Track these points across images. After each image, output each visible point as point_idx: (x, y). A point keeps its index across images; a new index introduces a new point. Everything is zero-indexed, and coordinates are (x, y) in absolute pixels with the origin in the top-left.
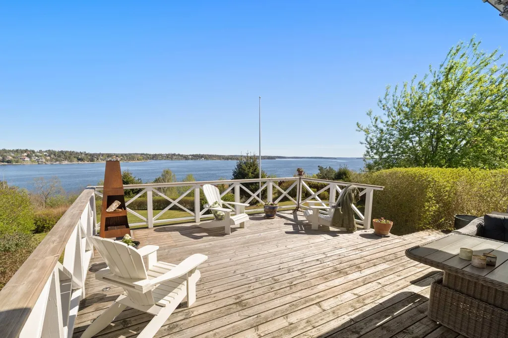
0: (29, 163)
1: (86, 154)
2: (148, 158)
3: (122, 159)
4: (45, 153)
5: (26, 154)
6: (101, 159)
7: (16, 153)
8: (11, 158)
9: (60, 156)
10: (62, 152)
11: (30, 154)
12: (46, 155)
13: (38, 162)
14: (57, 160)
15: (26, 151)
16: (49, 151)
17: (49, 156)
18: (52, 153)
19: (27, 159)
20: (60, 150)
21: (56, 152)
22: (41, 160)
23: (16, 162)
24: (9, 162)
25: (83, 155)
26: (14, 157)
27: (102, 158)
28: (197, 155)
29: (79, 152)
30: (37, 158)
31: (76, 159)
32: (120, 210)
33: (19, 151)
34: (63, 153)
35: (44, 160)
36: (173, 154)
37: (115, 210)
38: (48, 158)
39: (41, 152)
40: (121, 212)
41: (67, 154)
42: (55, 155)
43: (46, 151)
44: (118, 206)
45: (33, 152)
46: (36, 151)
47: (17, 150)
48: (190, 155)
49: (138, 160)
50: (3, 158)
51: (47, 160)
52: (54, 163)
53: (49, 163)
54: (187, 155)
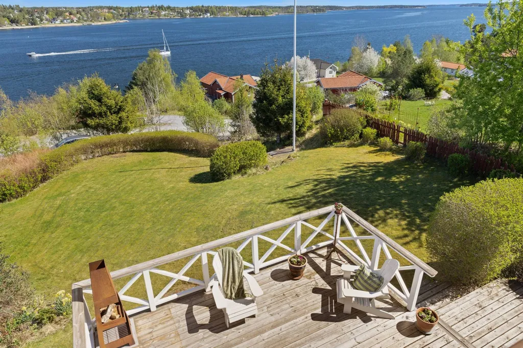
1: (21, 10)
2: (121, 15)
3: (79, 18)
6: (47, 20)
25: (16, 12)
28: (198, 7)
29: (7, 5)
31: (7, 22)
36: (159, 7)
40: (118, 321)
48: (187, 8)
49: (105, 19)
54: (182, 9)
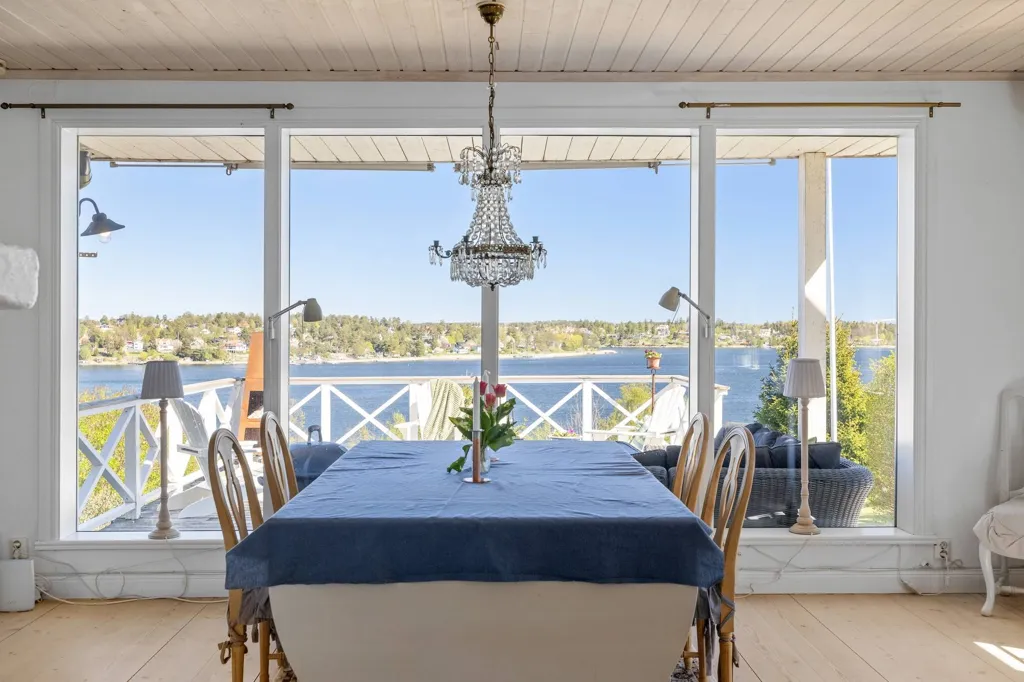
1: (400, 328)
5: (237, 330)
6: (444, 346)
7: (215, 327)
8: (201, 341)
14: (316, 351)
15: (240, 319)
19: (240, 346)
23: (215, 356)
24: (196, 355)
25: (391, 331)
26: (208, 341)
29: (380, 317)
31: (369, 349)
33: (224, 321)
34: (334, 325)
41: (346, 328)
47: (219, 316)
49: (564, 347)
52: (309, 362)
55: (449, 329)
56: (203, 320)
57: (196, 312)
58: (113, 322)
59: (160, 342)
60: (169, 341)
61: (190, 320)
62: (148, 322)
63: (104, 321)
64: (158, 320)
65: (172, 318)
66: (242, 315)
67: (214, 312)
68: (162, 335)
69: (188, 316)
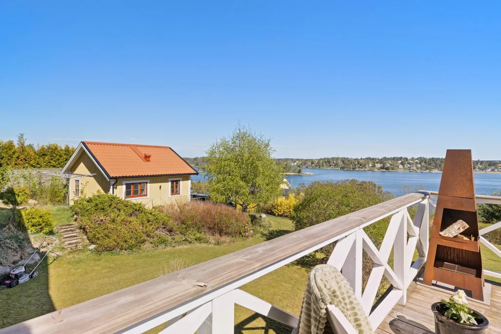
0: (402, 170)
4: (416, 161)
5: (400, 162)
6: (479, 168)
7: (393, 161)
8: (389, 165)
9: (430, 164)
10: (433, 159)
11: (404, 161)
12: (417, 163)
13: (410, 169)
14: (427, 169)
15: (401, 158)
16: (421, 158)
17: (420, 163)
18: (423, 161)
19: (401, 166)
20: (431, 157)
21: (427, 159)
22: (412, 168)
23: (392, 169)
24: (387, 169)
26: (391, 165)
27: (480, 166)
30: (409, 165)
32: (465, 238)
33: (396, 159)
34: (433, 161)
35: (415, 168)
37: (456, 237)
38: (419, 166)
39: (413, 159)
40: (465, 243)
41: (438, 162)
42: (425, 162)
43: (417, 159)
44: (462, 230)
45: (406, 159)
46: (409, 159)
47: (394, 158)
50: (384, 165)
51: (417, 168)
52: (424, 171)
53: (419, 171)
55: (482, 163)
56: (389, 159)
57: (387, 157)
58: (364, 159)
59: (376, 165)
60: (379, 165)
61: (385, 159)
62: (373, 159)
63: (361, 159)
64: (376, 159)
65: (380, 158)
66: (401, 157)
67: (393, 157)
68: (377, 163)
69: (385, 158)
